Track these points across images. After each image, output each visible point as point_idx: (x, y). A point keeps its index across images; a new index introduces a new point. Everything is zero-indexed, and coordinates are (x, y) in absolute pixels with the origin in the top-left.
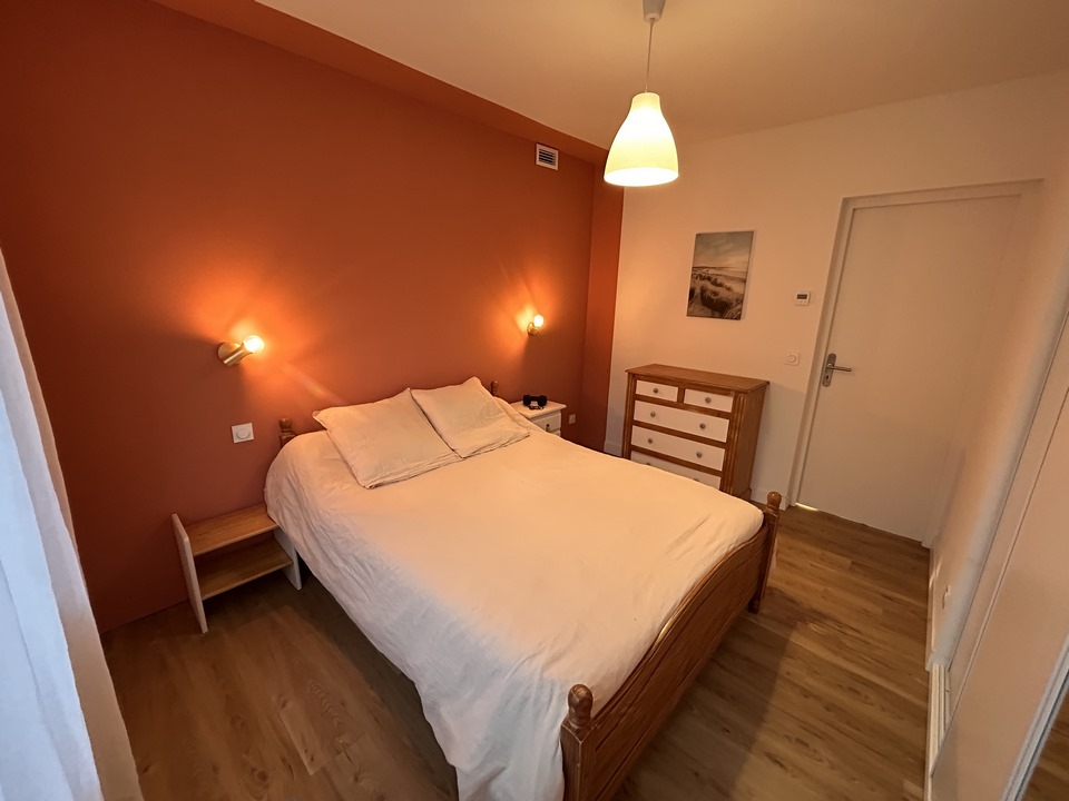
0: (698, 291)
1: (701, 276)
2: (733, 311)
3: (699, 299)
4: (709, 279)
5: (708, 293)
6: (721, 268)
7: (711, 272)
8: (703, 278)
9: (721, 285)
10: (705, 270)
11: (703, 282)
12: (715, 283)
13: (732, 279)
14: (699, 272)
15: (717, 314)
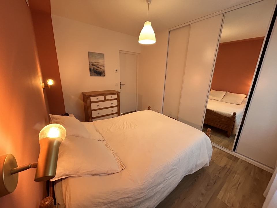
0: (92, 69)
1: (92, 64)
2: (103, 74)
3: (93, 71)
4: (95, 65)
5: (95, 70)
6: (98, 63)
7: (95, 63)
8: (93, 65)
9: (98, 67)
10: (93, 63)
11: (93, 66)
12: (97, 67)
13: (101, 66)
14: (91, 63)
15: (99, 75)
